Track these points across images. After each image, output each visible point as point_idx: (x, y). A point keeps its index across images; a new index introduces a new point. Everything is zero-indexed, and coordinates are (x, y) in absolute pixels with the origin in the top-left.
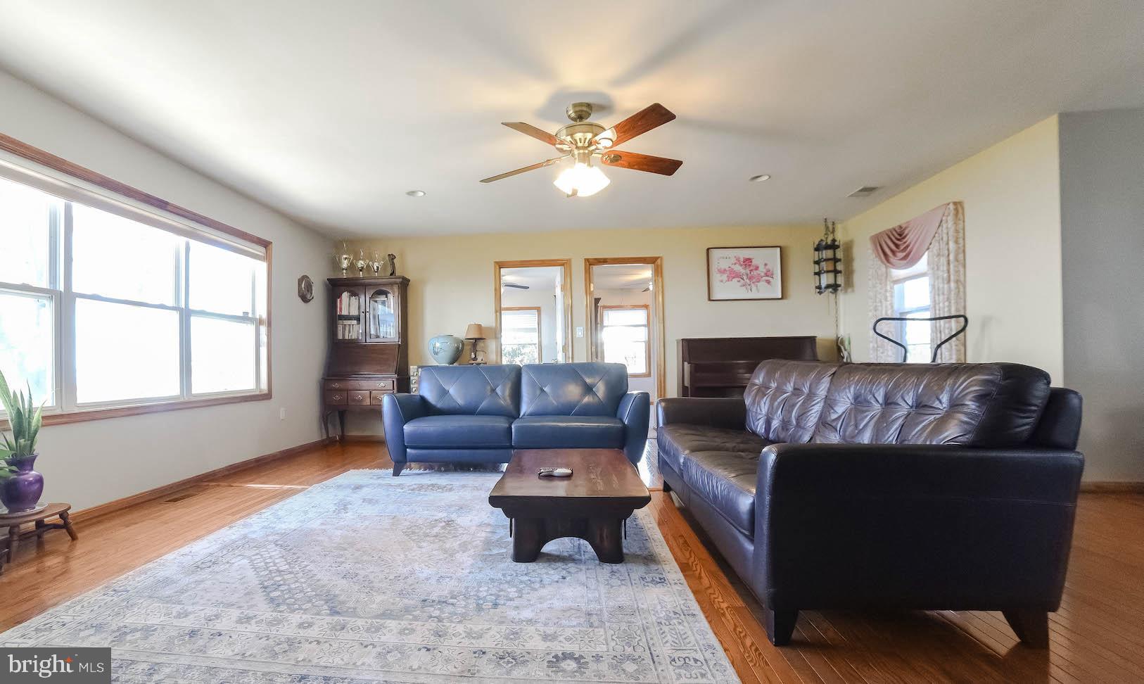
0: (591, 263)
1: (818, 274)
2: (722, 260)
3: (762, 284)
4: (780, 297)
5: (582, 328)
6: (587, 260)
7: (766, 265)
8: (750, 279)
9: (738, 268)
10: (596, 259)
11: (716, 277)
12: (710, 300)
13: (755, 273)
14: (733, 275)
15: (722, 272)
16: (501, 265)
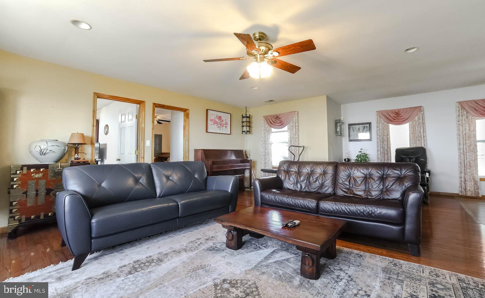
0: (156, 105)
1: (243, 126)
2: (212, 115)
3: (224, 128)
4: (230, 134)
5: (149, 141)
6: (154, 104)
7: (226, 120)
8: (221, 125)
9: (217, 120)
10: (159, 104)
11: (209, 122)
12: (207, 132)
13: (222, 123)
14: (215, 123)
15: (211, 120)
16: (98, 96)
